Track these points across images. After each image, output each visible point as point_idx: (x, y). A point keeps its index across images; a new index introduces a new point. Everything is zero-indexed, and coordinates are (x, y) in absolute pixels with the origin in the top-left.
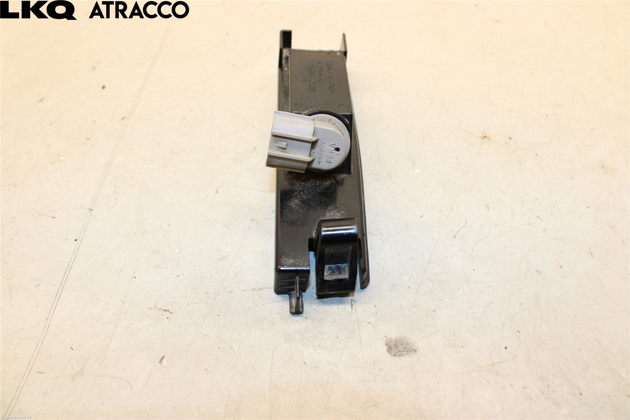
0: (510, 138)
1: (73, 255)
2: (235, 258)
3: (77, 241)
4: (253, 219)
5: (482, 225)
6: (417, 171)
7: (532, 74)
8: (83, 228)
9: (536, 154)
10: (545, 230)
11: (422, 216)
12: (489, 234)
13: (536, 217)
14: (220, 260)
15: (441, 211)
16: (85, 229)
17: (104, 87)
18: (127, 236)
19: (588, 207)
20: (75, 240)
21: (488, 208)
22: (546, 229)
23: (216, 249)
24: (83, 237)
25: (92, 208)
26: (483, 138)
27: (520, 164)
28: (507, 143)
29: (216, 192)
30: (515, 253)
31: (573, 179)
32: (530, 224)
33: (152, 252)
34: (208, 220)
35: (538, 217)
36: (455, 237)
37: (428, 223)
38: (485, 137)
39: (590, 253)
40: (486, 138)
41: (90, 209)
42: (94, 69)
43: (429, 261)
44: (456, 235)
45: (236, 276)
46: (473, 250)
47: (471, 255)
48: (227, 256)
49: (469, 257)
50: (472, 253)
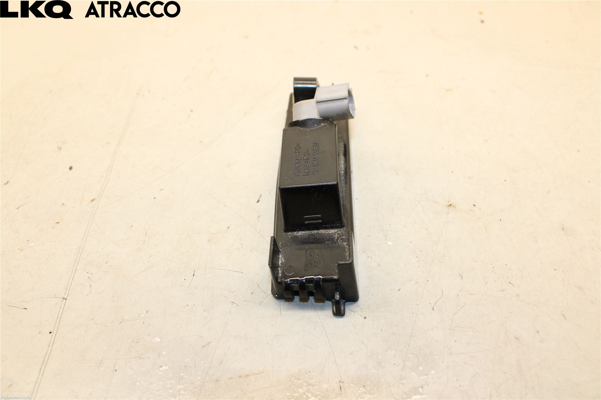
0: (474, 205)
1: (48, 349)
2: (218, 344)
3: (51, 333)
4: (233, 302)
5: (458, 295)
6: (390, 243)
7: (486, 141)
8: (57, 319)
9: (500, 220)
10: (518, 296)
11: (399, 290)
12: (465, 303)
13: (508, 283)
14: (203, 346)
15: (417, 283)
16: (60, 320)
17: (71, 168)
18: (105, 326)
19: (555, 270)
20: (49, 332)
21: (462, 276)
22: (519, 294)
23: (198, 336)
24: (58, 329)
25: (65, 297)
26: (449, 207)
27: (487, 231)
28: (471, 210)
29: (193, 275)
30: (493, 321)
31: (537, 242)
32: (503, 291)
33: (132, 342)
34: (187, 305)
35: (509, 282)
36: (433, 309)
37: (406, 296)
38: (451, 205)
39: (563, 315)
40: (451, 207)
41: (64, 298)
42: (60, 149)
43: (411, 335)
44: (434, 307)
45: (221, 363)
46: (452, 321)
47: (451, 326)
48: (210, 343)
49: (449, 329)
50: (452, 324)
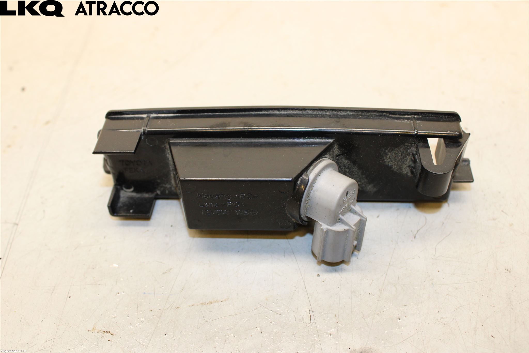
2: (180, 270)
3: (2, 259)
5: (443, 223)
8: (8, 244)
10: (511, 225)
12: (451, 232)
13: (501, 211)
14: (164, 273)
15: (398, 209)
16: (11, 247)
17: (23, 89)
18: (59, 252)
23: (159, 262)
24: (9, 256)
25: (17, 222)
30: (481, 251)
32: (494, 219)
33: (88, 268)
36: (415, 237)
37: (385, 223)
41: (15, 224)
42: (11, 69)
43: (390, 264)
44: (416, 235)
45: (182, 290)
46: (435, 251)
47: (434, 256)
48: (171, 269)
49: (432, 258)
50: (435, 253)
